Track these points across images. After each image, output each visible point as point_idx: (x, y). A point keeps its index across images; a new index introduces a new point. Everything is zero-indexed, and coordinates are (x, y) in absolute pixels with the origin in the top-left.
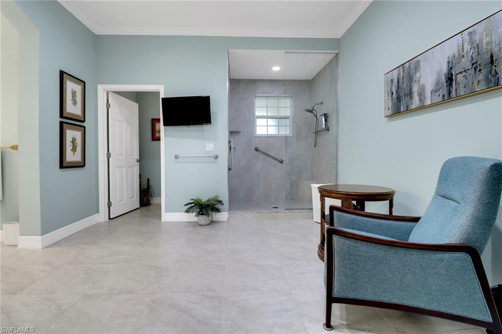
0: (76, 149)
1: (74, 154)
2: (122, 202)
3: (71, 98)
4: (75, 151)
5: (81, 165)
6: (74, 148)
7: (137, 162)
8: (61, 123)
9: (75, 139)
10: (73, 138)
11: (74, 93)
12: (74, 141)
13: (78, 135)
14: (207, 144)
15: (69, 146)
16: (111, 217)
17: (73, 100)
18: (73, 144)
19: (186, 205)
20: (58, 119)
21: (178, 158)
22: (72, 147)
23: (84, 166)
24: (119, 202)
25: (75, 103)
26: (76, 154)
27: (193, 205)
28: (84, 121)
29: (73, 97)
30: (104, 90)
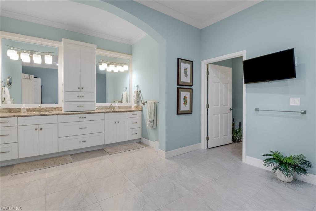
0: (186, 103)
1: (185, 106)
2: (218, 138)
3: (184, 73)
4: (186, 104)
5: (190, 112)
6: (185, 103)
7: (230, 110)
8: (178, 88)
9: (186, 97)
10: (184, 97)
11: (186, 70)
12: (185, 98)
13: (188, 94)
14: (291, 99)
15: (182, 101)
16: (209, 147)
17: (185, 74)
18: (185, 100)
19: (264, 155)
20: (176, 86)
21: (258, 111)
22: (184, 102)
23: (192, 113)
24: (215, 137)
25: (186, 75)
26: (186, 106)
27: (272, 157)
28: (192, 86)
29: (185, 72)
30: (205, 63)
